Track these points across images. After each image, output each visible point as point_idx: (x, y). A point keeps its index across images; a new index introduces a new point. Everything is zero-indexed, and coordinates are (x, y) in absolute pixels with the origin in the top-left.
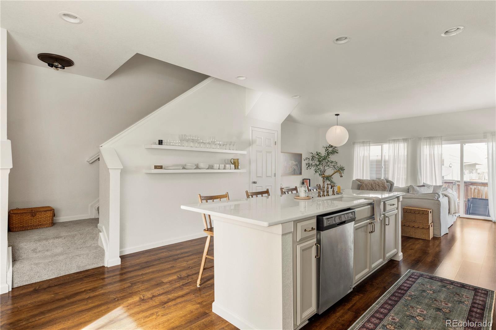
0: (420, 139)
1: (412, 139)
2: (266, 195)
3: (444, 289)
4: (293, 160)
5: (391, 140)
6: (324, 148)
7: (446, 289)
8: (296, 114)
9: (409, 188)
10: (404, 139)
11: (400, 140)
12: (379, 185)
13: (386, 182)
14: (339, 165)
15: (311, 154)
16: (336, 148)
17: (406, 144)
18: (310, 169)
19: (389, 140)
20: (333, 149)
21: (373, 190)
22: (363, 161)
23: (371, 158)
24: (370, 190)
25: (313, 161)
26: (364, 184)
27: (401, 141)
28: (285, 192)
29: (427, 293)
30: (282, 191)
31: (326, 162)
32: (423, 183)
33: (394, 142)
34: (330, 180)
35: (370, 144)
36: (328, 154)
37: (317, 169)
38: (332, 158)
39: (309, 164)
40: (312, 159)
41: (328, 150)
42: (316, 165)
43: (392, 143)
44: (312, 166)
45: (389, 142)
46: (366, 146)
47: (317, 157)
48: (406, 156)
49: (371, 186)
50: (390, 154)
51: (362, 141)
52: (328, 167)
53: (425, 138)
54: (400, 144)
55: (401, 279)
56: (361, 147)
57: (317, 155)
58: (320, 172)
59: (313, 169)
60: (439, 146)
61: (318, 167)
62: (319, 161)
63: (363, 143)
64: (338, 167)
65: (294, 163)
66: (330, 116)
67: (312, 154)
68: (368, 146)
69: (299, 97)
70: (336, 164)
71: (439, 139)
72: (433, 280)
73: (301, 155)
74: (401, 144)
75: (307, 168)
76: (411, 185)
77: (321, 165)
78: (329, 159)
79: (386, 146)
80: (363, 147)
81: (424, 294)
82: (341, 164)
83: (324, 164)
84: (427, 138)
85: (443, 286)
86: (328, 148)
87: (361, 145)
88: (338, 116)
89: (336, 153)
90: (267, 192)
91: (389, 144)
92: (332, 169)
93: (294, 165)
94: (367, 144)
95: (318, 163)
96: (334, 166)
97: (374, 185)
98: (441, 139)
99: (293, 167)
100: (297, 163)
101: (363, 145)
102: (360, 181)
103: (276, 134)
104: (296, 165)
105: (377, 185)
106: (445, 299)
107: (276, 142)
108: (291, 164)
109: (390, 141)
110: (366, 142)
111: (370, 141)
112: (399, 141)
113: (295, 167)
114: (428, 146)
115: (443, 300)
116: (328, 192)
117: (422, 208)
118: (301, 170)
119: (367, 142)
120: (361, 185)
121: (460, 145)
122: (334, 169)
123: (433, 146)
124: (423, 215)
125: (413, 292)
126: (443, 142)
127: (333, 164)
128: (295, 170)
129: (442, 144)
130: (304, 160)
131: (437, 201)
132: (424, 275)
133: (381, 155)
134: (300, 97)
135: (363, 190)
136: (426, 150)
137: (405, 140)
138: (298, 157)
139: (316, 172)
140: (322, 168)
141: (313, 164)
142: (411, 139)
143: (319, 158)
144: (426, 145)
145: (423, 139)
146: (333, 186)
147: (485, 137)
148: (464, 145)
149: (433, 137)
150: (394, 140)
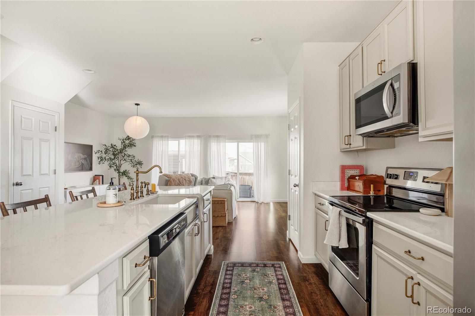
0: (210, 136)
1: (204, 137)
2: (45, 204)
3: (255, 273)
4: (81, 153)
6: (120, 140)
7: (256, 274)
8: (85, 96)
9: (202, 180)
10: (198, 136)
11: (195, 136)
12: (185, 180)
13: (191, 176)
14: (136, 159)
15: (104, 146)
16: (134, 141)
17: (199, 141)
18: (103, 163)
20: (130, 142)
21: (180, 186)
22: (162, 155)
23: (169, 153)
24: (177, 185)
25: (107, 154)
26: (172, 179)
28: (76, 197)
29: (245, 283)
30: (73, 196)
31: (122, 156)
32: (213, 175)
33: (190, 138)
34: (127, 176)
35: (168, 138)
36: (125, 147)
37: (112, 163)
38: (129, 151)
39: (102, 157)
40: (106, 152)
41: (124, 142)
42: (111, 159)
43: (188, 139)
44: (105, 160)
45: (185, 138)
46: (165, 140)
47: (111, 149)
48: (199, 152)
49: (178, 181)
50: (186, 150)
51: (161, 135)
52: (124, 161)
53: (214, 136)
54: (194, 140)
55: (221, 276)
56: (160, 141)
57: (112, 147)
58: (115, 167)
59: (107, 163)
60: (223, 143)
61: (113, 161)
62: (114, 154)
63: (162, 137)
64: (135, 161)
65: (82, 156)
66: (128, 105)
67: (106, 146)
69: (93, 72)
70: (133, 158)
71: (223, 138)
72: (244, 267)
73: (91, 147)
74: (196, 140)
75: (100, 162)
76: (204, 178)
77: (116, 159)
78: (126, 153)
79: (182, 141)
80: (162, 141)
81: (244, 285)
82: (138, 158)
83: (119, 157)
84: (215, 136)
85: (253, 270)
86: (124, 141)
87: (160, 139)
88: (138, 106)
89: (133, 146)
90: (46, 200)
91: (185, 140)
92: (129, 163)
93: (82, 158)
94: (166, 139)
95: (113, 157)
96: (131, 160)
97: (181, 179)
98: (225, 138)
99: (80, 161)
100: (86, 156)
101: (162, 139)
102: (168, 176)
103: (56, 116)
104: (85, 159)
105: (184, 179)
106: (260, 283)
107: (56, 127)
108: (78, 157)
109: (186, 137)
110: (164, 136)
111: (168, 136)
112: (194, 138)
113: (83, 162)
114: (216, 143)
115: (259, 286)
116: (142, 192)
117: (220, 198)
118: (91, 164)
119: (166, 136)
120: (169, 180)
121: (236, 143)
122: (131, 163)
123: (219, 144)
124: (222, 204)
125: (235, 287)
126: (226, 140)
127: (130, 158)
128: (83, 164)
129: (225, 142)
130: (96, 153)
131: (230, 191)
132: (236, 264)
133: (178, 150)
134: (95, 72)
135: (171, 186)
136: (214, 146)
137: (199, 137)
138: (88, 150)
139: (110, 167)
140: (117, 162)
141: (107, 158)
142: (203, 136)
143: (114, 150)
144: (215, 142)
145: (212, 137)
146: (148, 185)
147: (252, 138)
148: (240, 143)
149: (219, 136)
150: (190, 136)
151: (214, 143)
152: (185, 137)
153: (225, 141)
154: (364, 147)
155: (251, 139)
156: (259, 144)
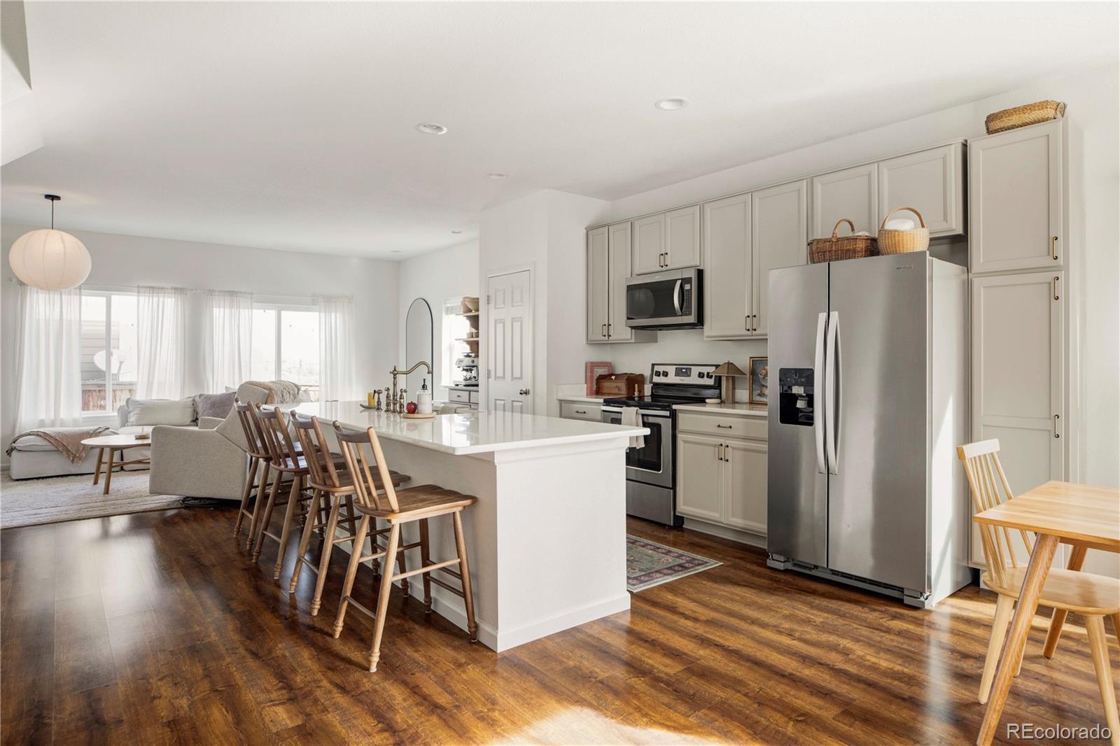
0: (211, 291)
1: (194, 291)
5: (143, 287)
10: (176, 289)
17: (180, 301)
19: (139, 287)
27: (169, 293)
33: (153, 293)
35: (81, 289)
43: (147, 294)
45: (139, 292)
46: (69, 294)
53: (221, 291)
54: (166, 299)
56: (52, 296)
60: (247, 310)
68: (76, 294)
71: (247, 297)
74: (170, 300)
80: (57, 296)
84: (225, 291)
88: (52, 201)
91: (139, 296)
98: (251, 298)
109: (142, 290)
112: (165, 293)
114: (226, 310)
121: (276, 311)
123: (235, 311)
126: (254, 304)
129: (251, 309)
136: (220, 315)
137: (178, 290)
142: (192, 290)
144: (223, 307)
145: (217, 293)
146: (379, 393)
147: (314, 302)
148: (283, 312)
149: (237, 292)
150: (152, 287)
151: (222, 310)
152: (136, 289)
153: (252, 305)
154: (633, 341)
155: (313, 304)
156: (333, 315)
